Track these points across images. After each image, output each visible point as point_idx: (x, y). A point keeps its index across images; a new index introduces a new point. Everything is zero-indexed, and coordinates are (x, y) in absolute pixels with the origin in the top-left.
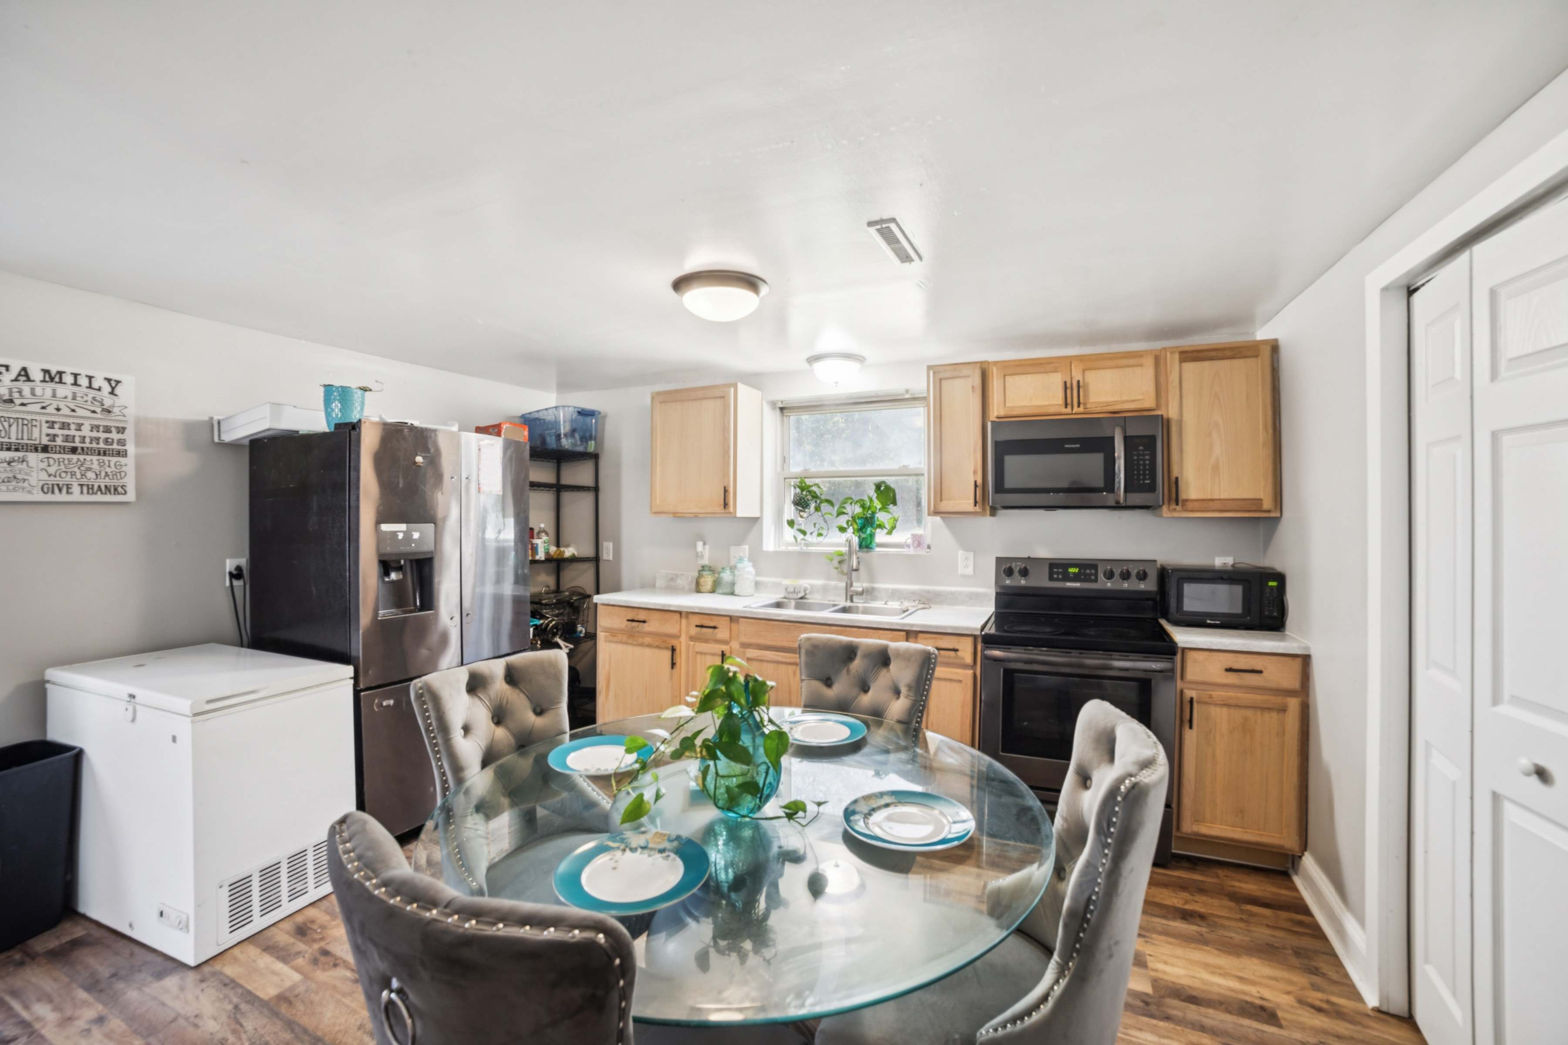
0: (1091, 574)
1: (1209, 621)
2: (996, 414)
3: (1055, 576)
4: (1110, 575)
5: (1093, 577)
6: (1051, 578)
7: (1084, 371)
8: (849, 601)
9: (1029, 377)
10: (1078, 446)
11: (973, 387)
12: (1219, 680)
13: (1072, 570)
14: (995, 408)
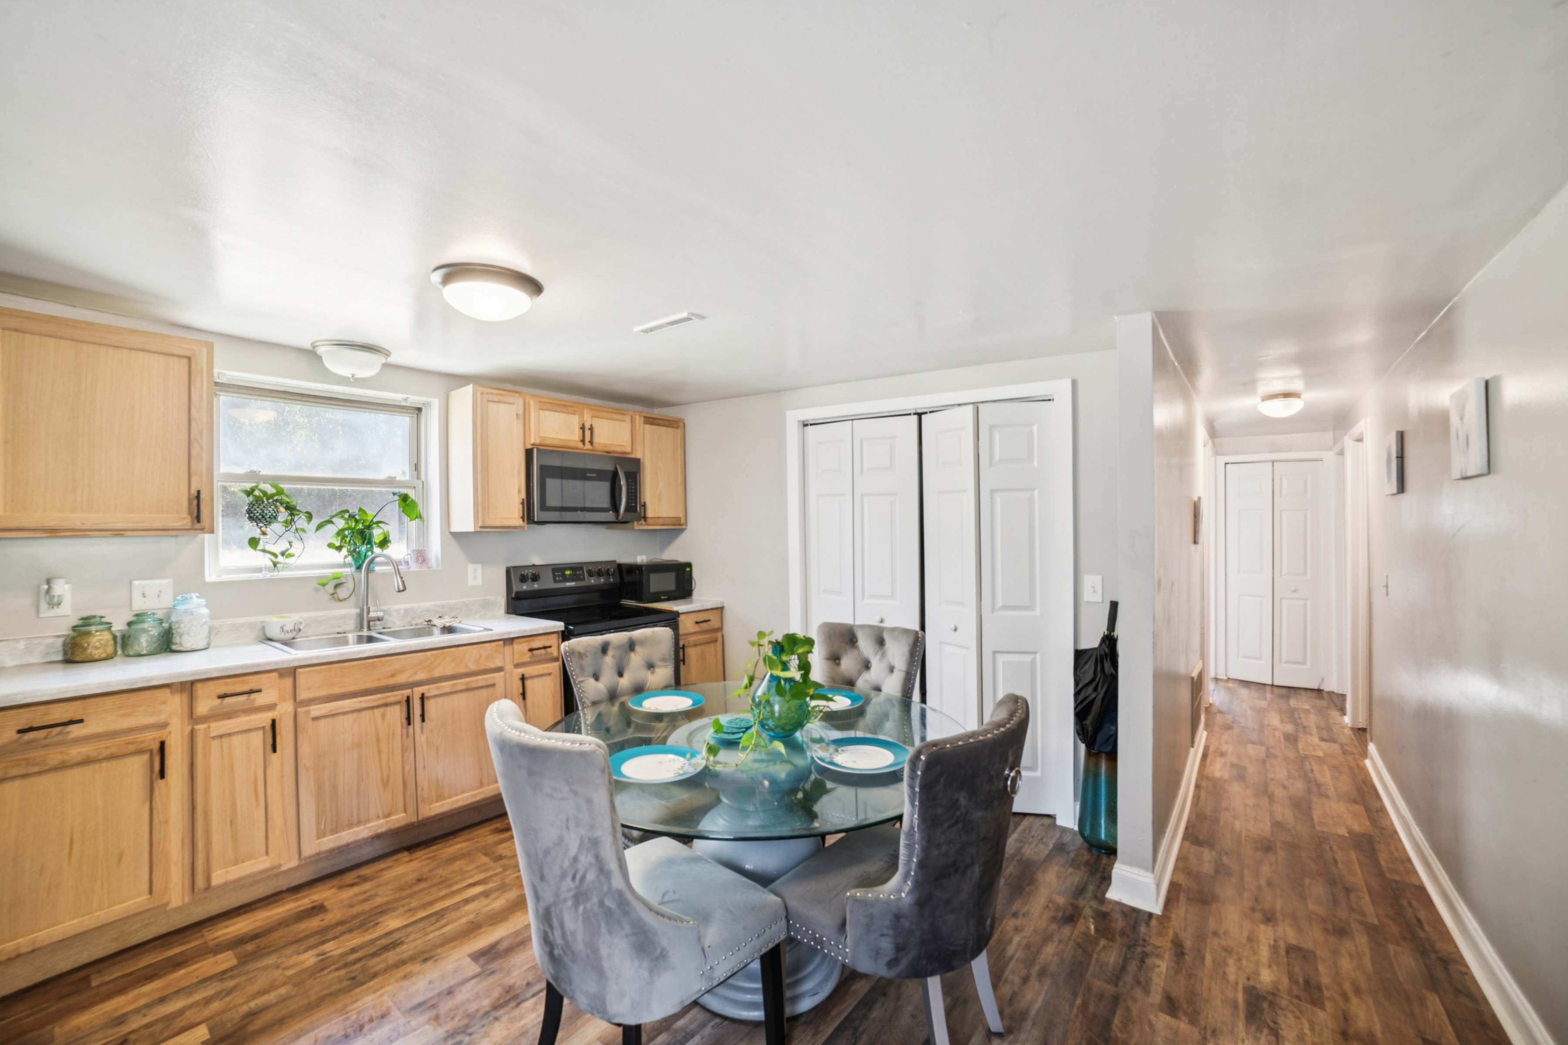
0: (580, 575)
1: (663, 597)
2: (532, 442)
3: (557, 578)
4: (591, 574)
5: (582, 577)
6: (555, 581)
7: (592, 417)
8: (365, 630)
9: (556, 414)
10: (595, 475)
11: (517, 415)
12: (692, 630)
13: (568, 572)
14: (532, 435)
